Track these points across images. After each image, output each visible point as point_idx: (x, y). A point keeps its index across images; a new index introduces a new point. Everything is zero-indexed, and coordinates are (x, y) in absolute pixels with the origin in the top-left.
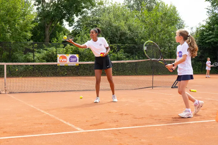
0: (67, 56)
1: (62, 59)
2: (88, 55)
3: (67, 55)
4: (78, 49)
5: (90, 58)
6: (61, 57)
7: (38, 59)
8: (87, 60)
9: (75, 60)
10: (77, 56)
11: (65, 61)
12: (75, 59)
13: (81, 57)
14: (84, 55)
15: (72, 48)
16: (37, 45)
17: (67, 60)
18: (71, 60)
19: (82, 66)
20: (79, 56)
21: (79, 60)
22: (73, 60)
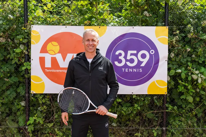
1: (59, 57)
6: (52, 39)
10: (158, 35)
19: (190, 99)
20: (171, 33)
21: (169, 59)
22: (132, 61)
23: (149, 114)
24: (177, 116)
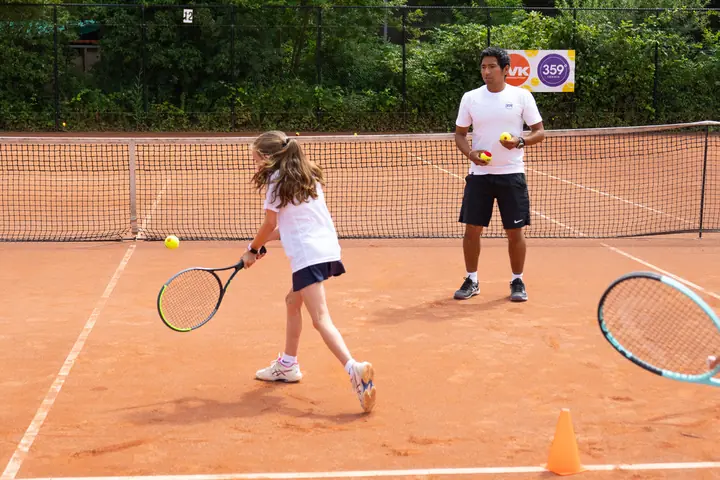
0: (529, 55)
2: (613, 53)
3: (529, 52)
4: (575, 31)
5: (621, 62)
7: (424, 68)
8: (609, 70)
9: (561, 71)
10: (569, 55)
11: (520, 74)
12: (559, 69)
13: (585, 59)
14: (597, 52)
15: (549, 27)
16: (421, 14)
17: (528, 71)
18: (544, 70)
19: (588, 94)
20: (577, 55)
21: (576, 71)
22: (553, 71)
23: (562, 105)
24: (581, 105)
